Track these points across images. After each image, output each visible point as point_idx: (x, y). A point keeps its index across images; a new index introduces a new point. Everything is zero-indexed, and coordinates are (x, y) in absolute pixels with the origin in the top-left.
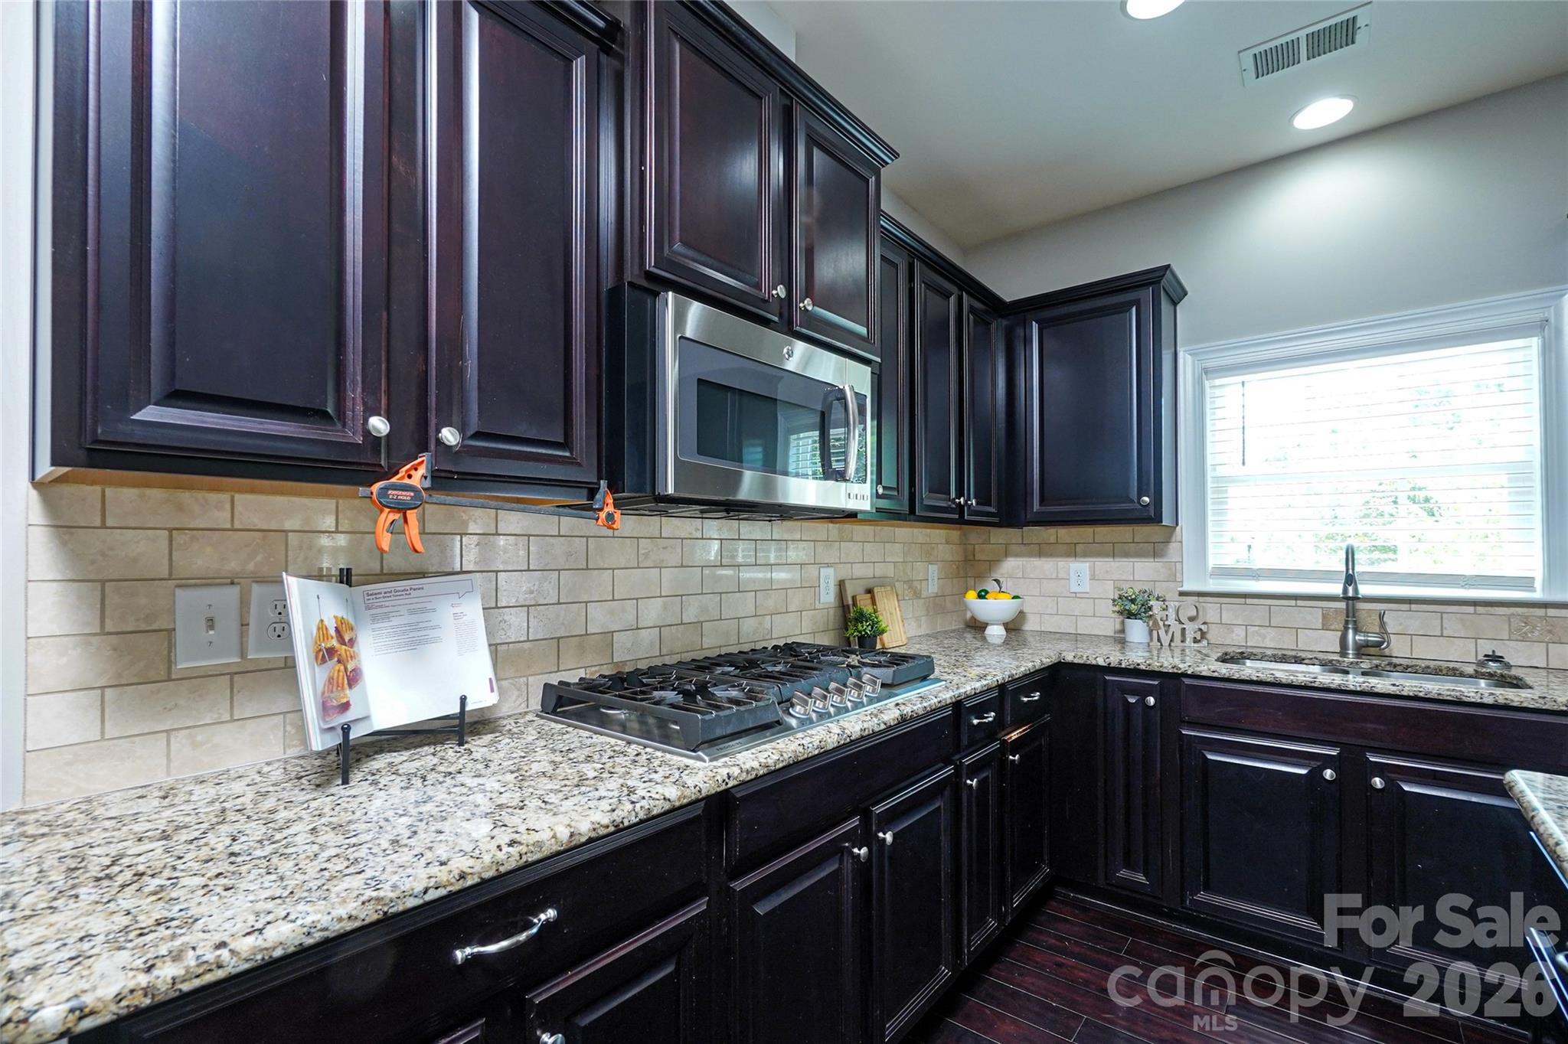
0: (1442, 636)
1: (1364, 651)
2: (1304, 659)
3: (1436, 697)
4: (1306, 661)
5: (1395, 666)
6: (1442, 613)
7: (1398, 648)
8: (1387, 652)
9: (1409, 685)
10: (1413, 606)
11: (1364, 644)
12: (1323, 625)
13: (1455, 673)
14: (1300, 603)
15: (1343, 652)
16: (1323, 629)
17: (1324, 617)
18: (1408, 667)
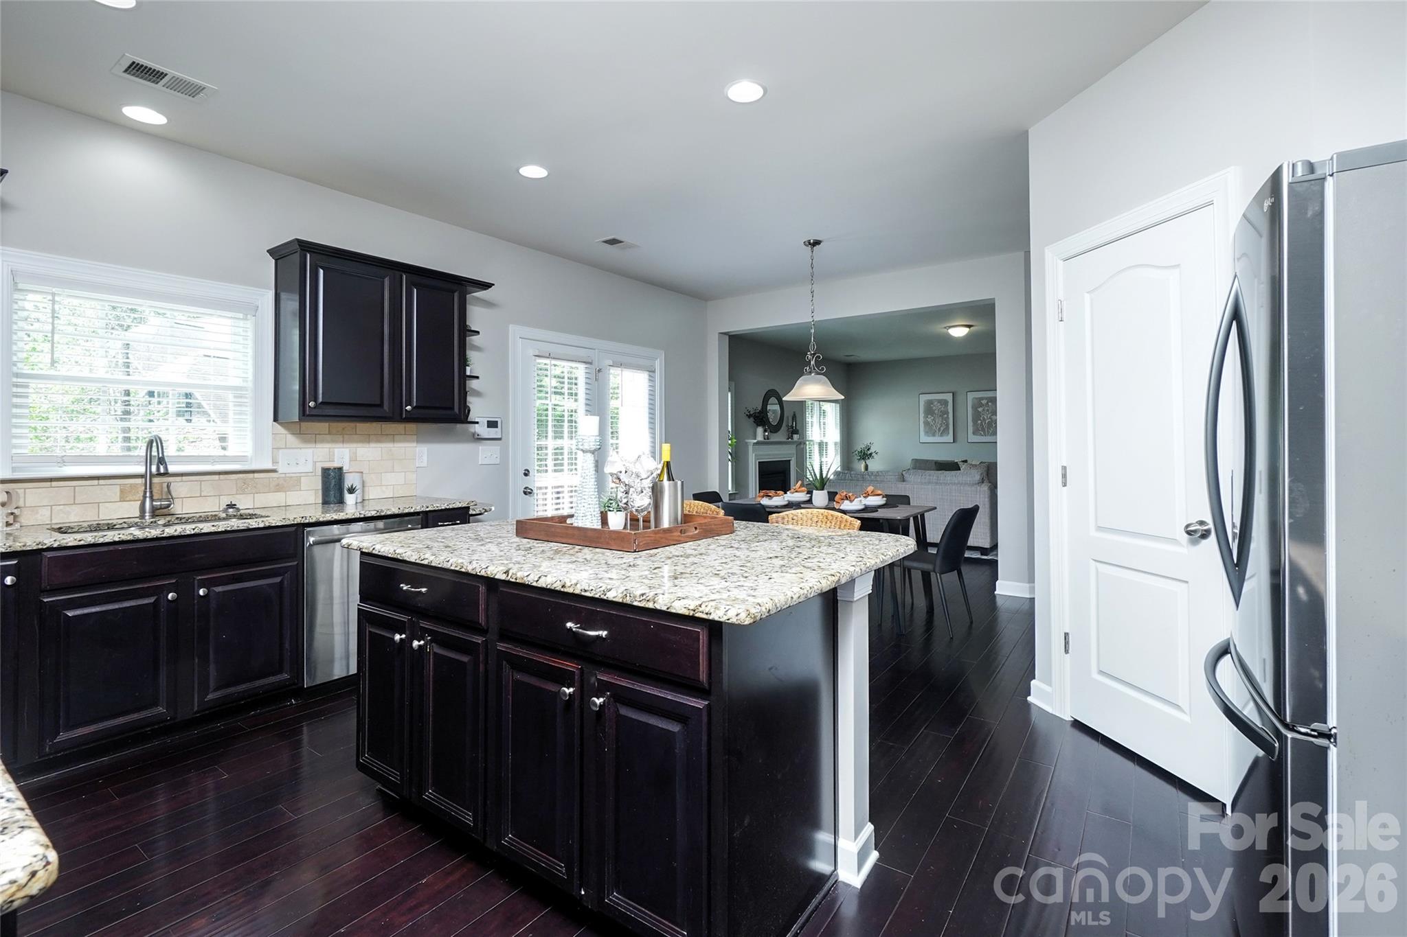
0: (201, 496)
1: (158, 512)
2: (115, 525)
3: (236, 528)
4: (116, 527)
5: (181, 519)
6: (201, 481)
7: (178, 508)
8: (172, 511)
9: (189, 529)
10: (184, 478)
11: (159, 507)
12: (121, 498)
13: (216, 518)
14: (102, 482)
15: (142, 516)
16: (120, 501)
17: (121, 491)
18: (189, 518)
